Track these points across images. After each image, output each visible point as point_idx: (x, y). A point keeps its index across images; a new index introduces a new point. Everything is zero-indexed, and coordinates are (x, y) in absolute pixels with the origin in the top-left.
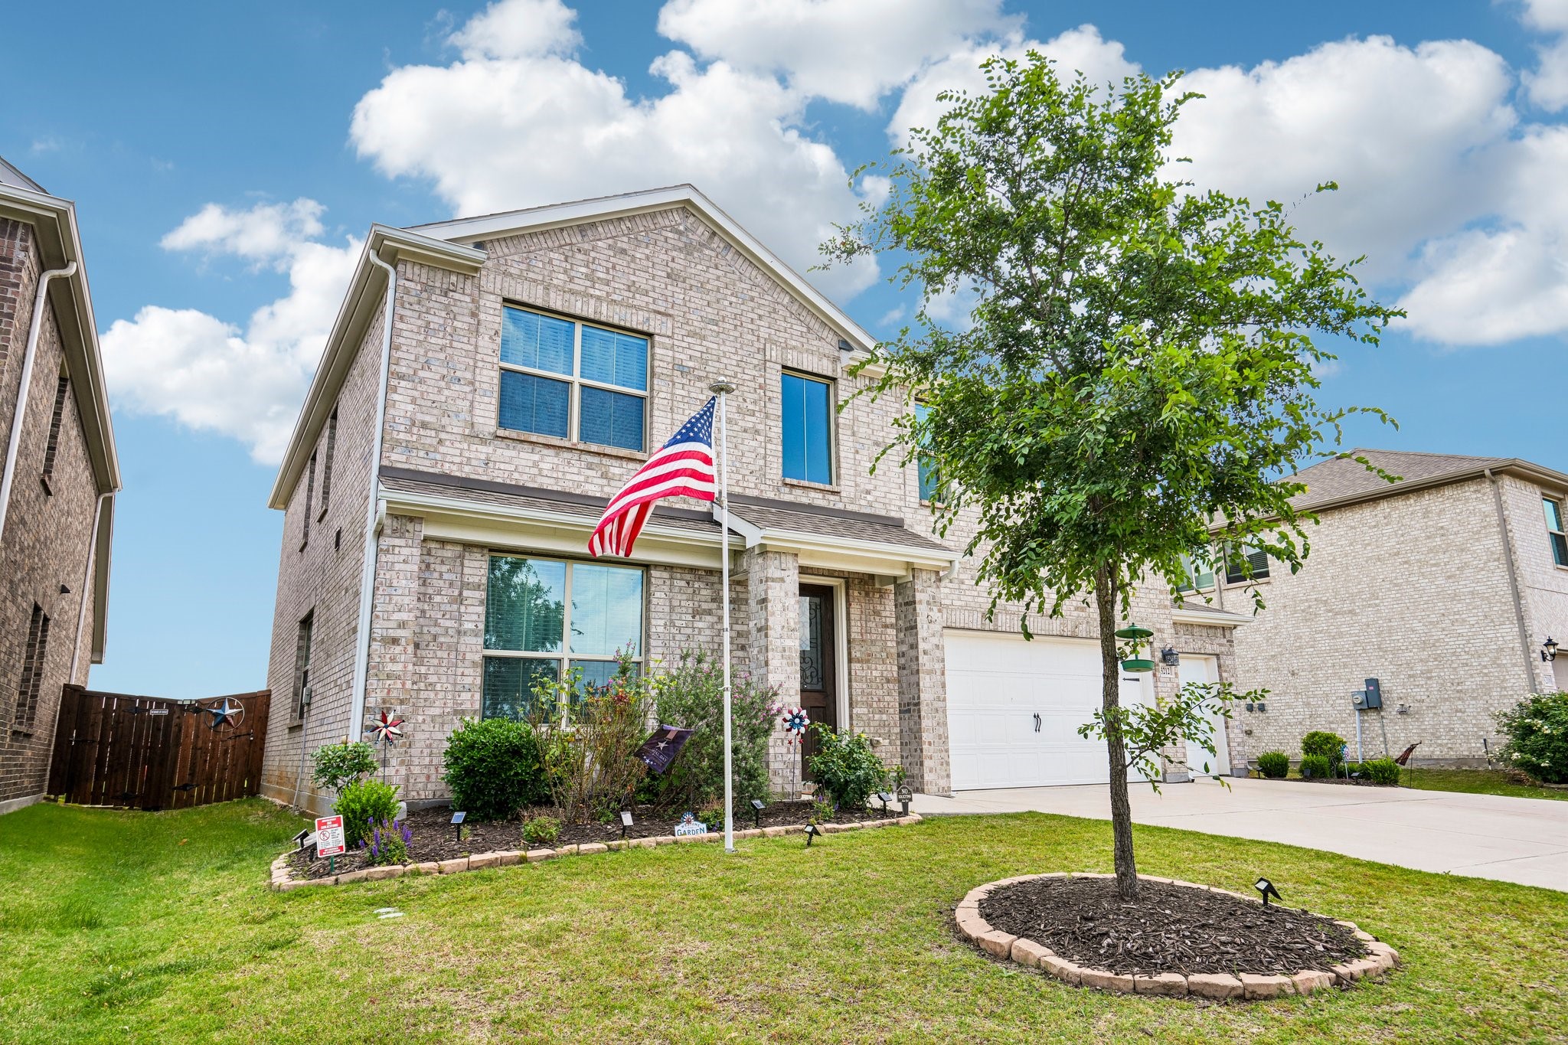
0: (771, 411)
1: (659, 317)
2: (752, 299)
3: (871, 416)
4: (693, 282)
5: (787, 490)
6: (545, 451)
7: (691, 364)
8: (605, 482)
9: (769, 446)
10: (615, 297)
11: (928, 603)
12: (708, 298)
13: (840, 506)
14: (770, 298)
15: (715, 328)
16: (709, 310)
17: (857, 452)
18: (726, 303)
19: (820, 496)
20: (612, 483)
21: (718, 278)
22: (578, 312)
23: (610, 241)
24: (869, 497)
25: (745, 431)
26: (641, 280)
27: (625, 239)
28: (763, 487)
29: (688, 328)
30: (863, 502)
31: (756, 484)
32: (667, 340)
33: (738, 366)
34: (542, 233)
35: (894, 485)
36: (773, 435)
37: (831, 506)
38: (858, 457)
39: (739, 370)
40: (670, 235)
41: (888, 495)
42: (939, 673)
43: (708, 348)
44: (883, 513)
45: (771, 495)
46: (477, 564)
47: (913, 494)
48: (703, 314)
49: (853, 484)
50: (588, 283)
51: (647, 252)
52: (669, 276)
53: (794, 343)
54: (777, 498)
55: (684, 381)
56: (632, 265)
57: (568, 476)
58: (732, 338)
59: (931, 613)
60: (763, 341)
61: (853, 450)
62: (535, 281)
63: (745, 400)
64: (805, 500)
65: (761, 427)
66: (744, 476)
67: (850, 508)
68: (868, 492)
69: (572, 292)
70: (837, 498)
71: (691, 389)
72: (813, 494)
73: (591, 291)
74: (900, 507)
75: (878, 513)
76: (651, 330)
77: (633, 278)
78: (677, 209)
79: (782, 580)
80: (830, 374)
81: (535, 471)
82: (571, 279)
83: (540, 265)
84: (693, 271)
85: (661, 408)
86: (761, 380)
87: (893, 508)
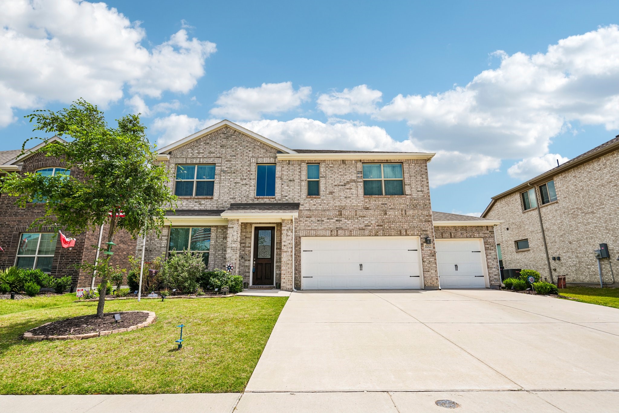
0: (252, 178)
1: (217, 158)
2: (247, 146)
3: (289, 172)
4: (228, 146)
5: (256, 200)
6: (184, 200)
7: (226, 169)
8: (200, 206)
9: (250, 188)
10: (205, 156)
11: (287, 230)
12: (233, 149)
13: (275, 202)
14: (253, 144)
15: (235, 157)
16: (233, 153)
17: (282, 184)
18: (239, 149)
19: (268, 200)
20: (202, 206)
21: (236, 143)
22: (194, 162)
23: (205, 142)
24: (286, 198)
25: (243, 185)
26: (213, 150)
27: (209, 140)
28: (248, 200)
29: (226, 159)
30: (284, 200)
31: (246, 200)
32: (219, 164)
33: (241, 166)
34: (186, 145)
35: (296, 193)
36: (252, 184)
37: (272, 202)
38: (283, 186)
39: (242, 168)
40: (222, 135)
41: (294, 196)
43: (232, 164)
44: (292, 202)
45: (251, 202)
46: (165, 230)
47: (304, 194)
48: (231, 154)
49: (280, 194)
50: (198, 154)
51: (215, 142)
52: (221, 146)
53: (261, 156)
54: (253, 203)
55: (224, 174)
56: (210, 146)
57: (190, 206)
58: (240, 159)
59: (288, 233)
60: (250, 157)
61: (281, 184)
62: (183, 158)
63: (243, 176)
64: (262, 202)
65: (248, 183)
66: (242, 198)
67: (279, 202)
68: (286, 196)
69: (193, 158)
70: (274, 200)
71: (226, 176)
72: (265, 200)
73: (198, 156)
74: (299, 199)
75: (290, 202)
76: (215, 163)
77: (210, 150)
78: (224, 128)
79: (233, 227)
80: (273, 162)
81: (181, 205)
82: (193, 155)
83: (185, 153)
84: (229, 143)
85: (216, 183)
86: (249, 169)
87: (296, 200)
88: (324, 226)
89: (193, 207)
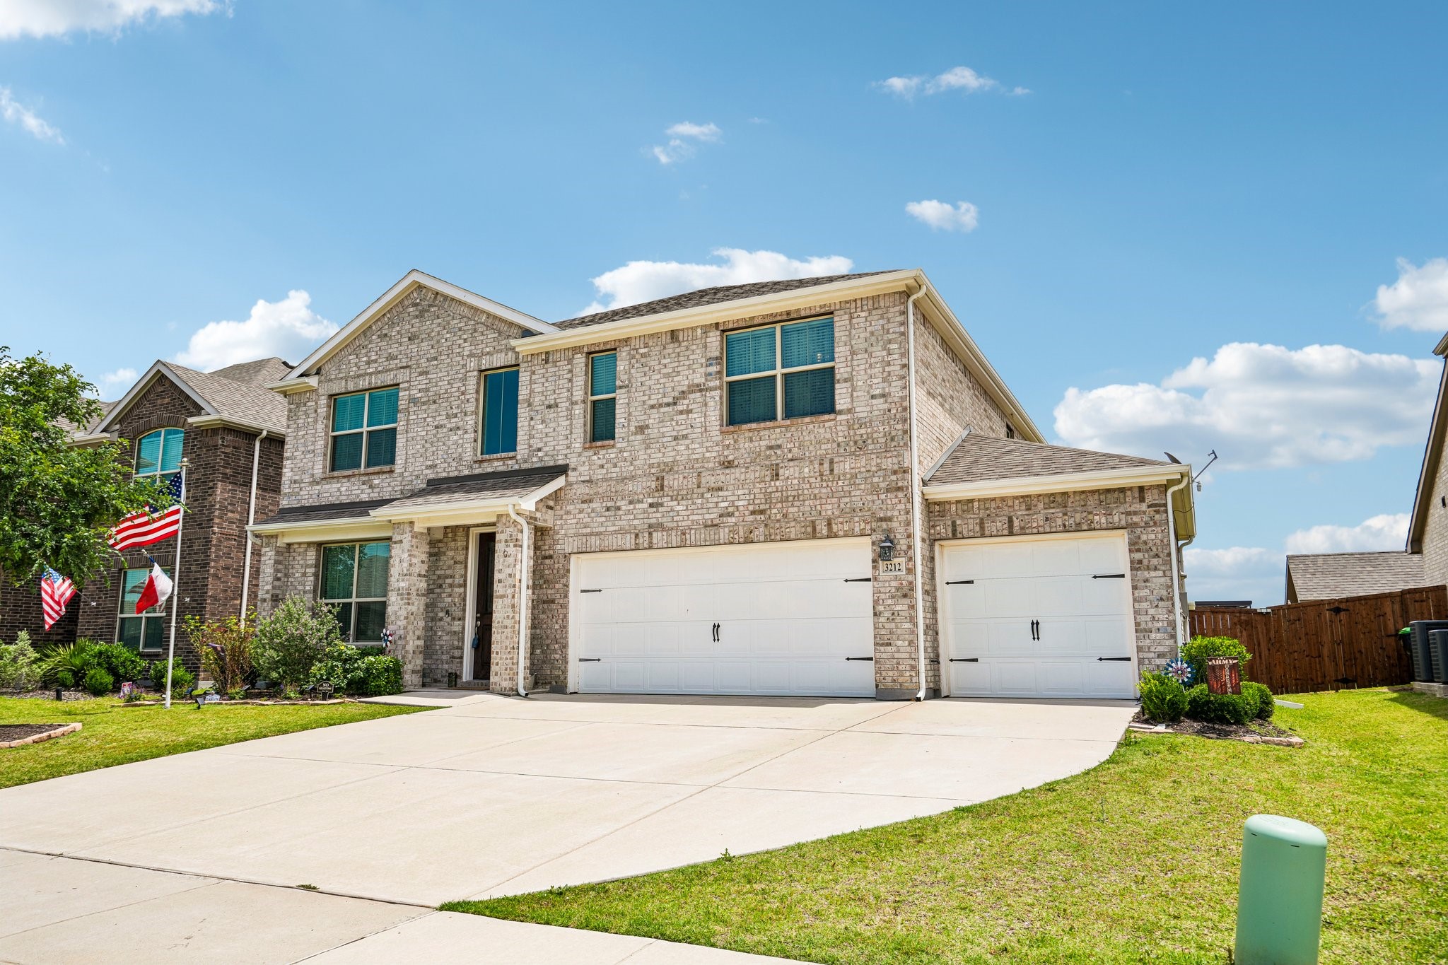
0: (468, 409)
1: (402, 370)
2: (460, 329)
3: (546, 384)
4: (424, 336)
5: (477, 465)
6: (344, 480)
7: (419, 395)
8: (370, 490)
9: (466, 436)
10: (380, 369)
11: (506, 541)
12: (432, 343)
13: (516, 467)
14: (473, 322)
15: (436, 362)
16: (432, 351)
17: (532, 419)
18: (443, 341)
19: (501, 463)
20: (375, 490)
21: (439, 325)
22: (361, 387)
23: (379, 333)
24: (540, 454)
25: (451, 430)
26: (393, 351)
27: (387, 327)
28: (461, 468)
29: (419, 370)
30: (535, 459)
31: (456, 467)
32: (406, 385)
33: (449, 384)
34: (346, 346)
35: (561, 437)
36: (468, 427)
37: (510, 469)
38: (532, 423)
39: (449, 386)
40: (411, 309)
41: (557, 448)
42: (510, 596)
43: (430, 379)
44: (552, 464)
45: (466, 472)
46: (311, 553)
47: (579, 440)
48: (428, 356)
49: (526, 446)
50: (367, 366)
51: (398, 328)
52: (410, 339)
53: (488, 349)
54: (470, 473)
55: (415, 409)
56: (390, 342)
57: (354, 492)
58: (446, 365)
60: (465, 358)
61: (528, 419)
62: (342, 378)
63: (451, 408)
64: (490, 470)
65: (460, 424)
66: (449, 463)
67: (524, 466)
68: (539, 450)
69: (359, 376)
70: (514, 461)
71: (419, 412)
72: (496, 464)
73: (368, 371)
74: (566, 455)
75: (547, 465)
76: (398, 382)
77: (390, 351)
78: (415, 289)
80: (513, 363)
81: (338, 494)
82: (359, 368)
83: (344, 367)
84: (425, 327)
85: (401, 432)
86: (463, 389)
87: (560, 457)
88: (620, 523)
89: (358, 495)
